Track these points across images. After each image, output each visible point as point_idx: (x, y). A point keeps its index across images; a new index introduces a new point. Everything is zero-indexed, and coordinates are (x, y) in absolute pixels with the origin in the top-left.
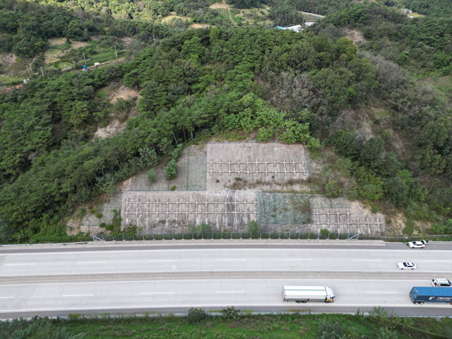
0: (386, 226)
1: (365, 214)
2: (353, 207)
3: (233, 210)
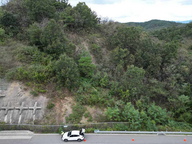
0: (46, 111)
1: (23, 97)
2: (9, 89)
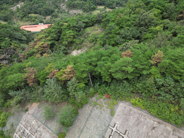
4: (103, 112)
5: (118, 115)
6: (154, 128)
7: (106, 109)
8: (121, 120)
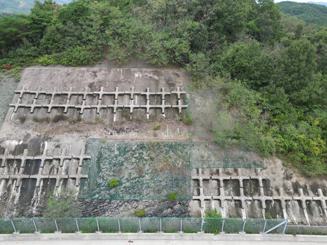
3: (36, 172)
4: (3, 83)
5: (26, 79)
6: (69, 74)
7: (7, 80)
8: (30, 82)
